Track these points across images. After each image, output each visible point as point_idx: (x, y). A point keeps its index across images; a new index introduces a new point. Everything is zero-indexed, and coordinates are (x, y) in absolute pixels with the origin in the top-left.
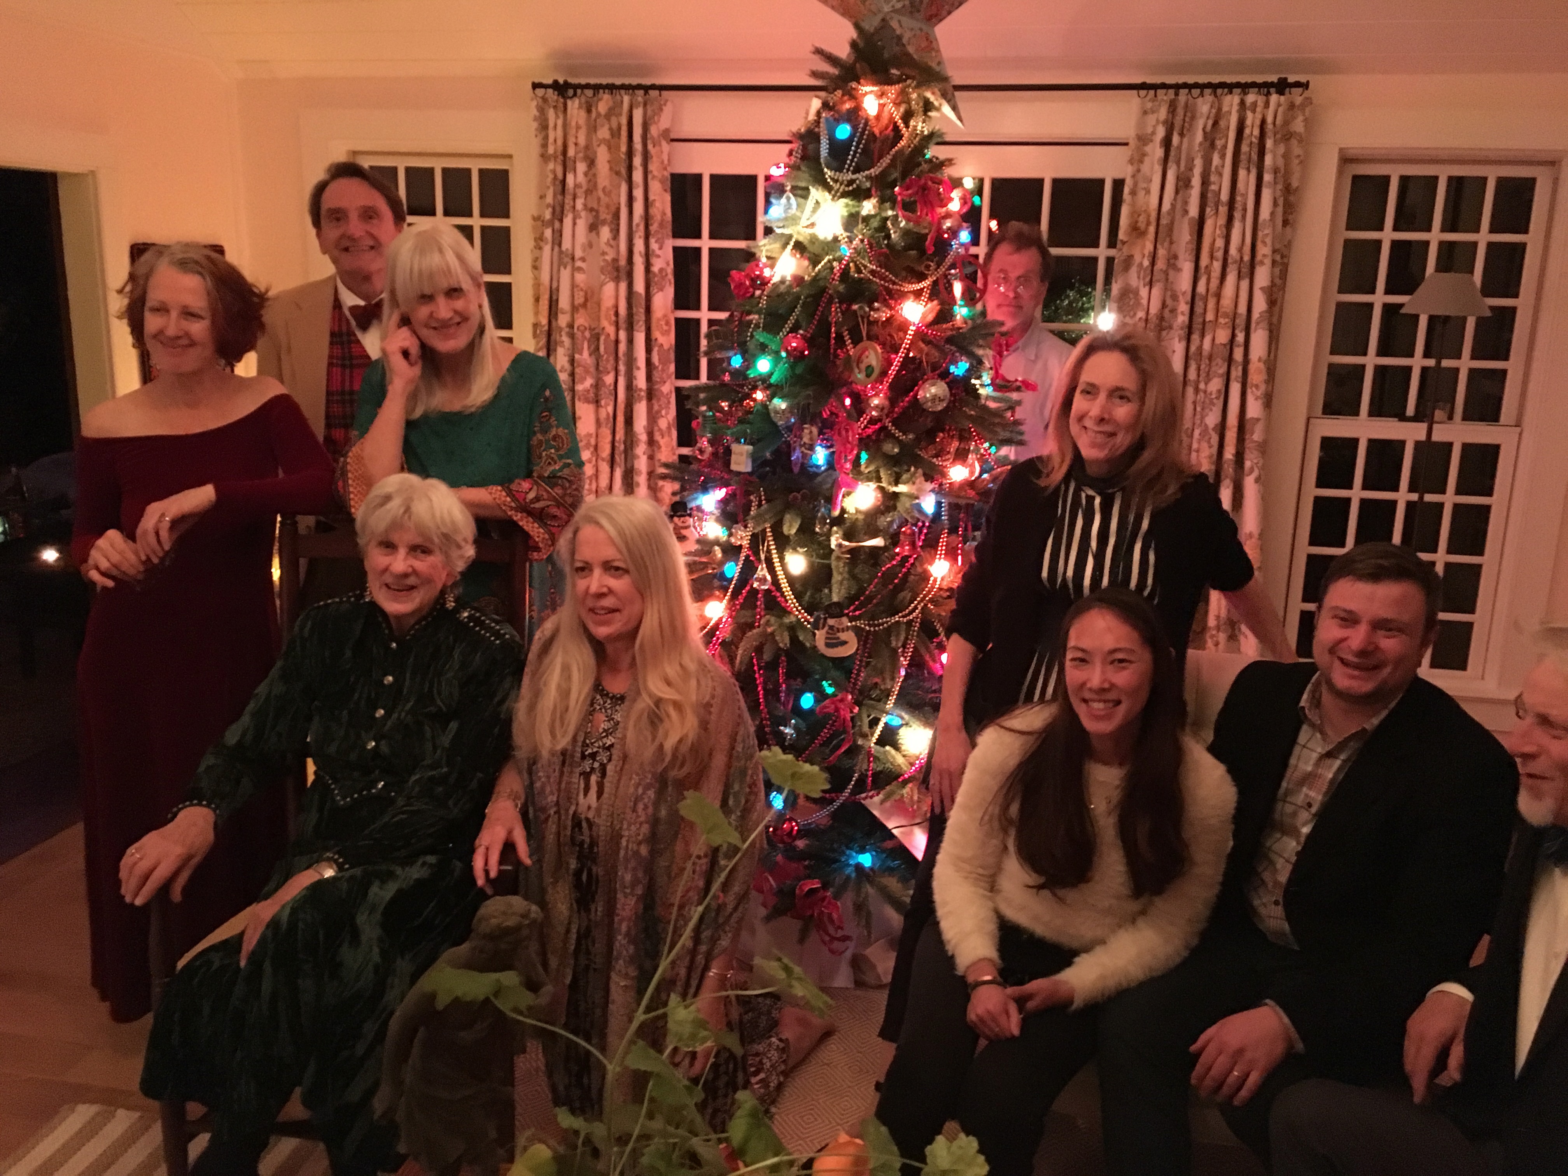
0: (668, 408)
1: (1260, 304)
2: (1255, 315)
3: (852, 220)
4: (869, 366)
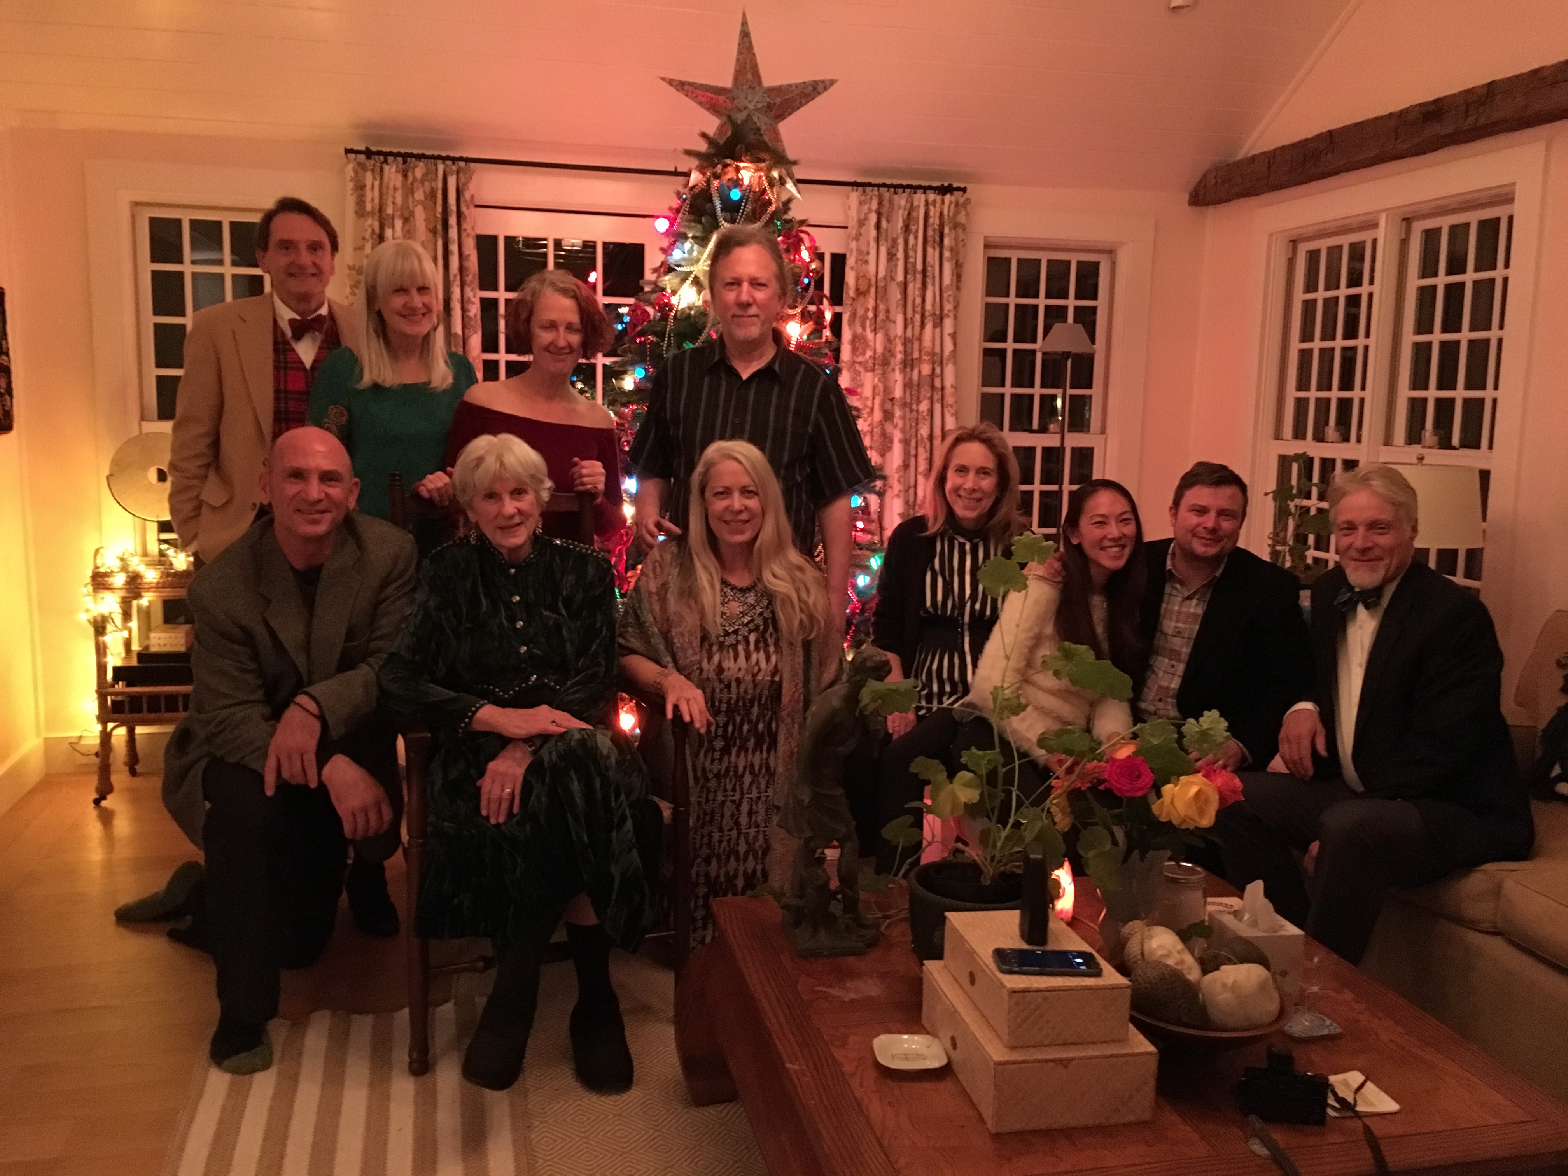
1: (949, 346)
2: (946, 353)
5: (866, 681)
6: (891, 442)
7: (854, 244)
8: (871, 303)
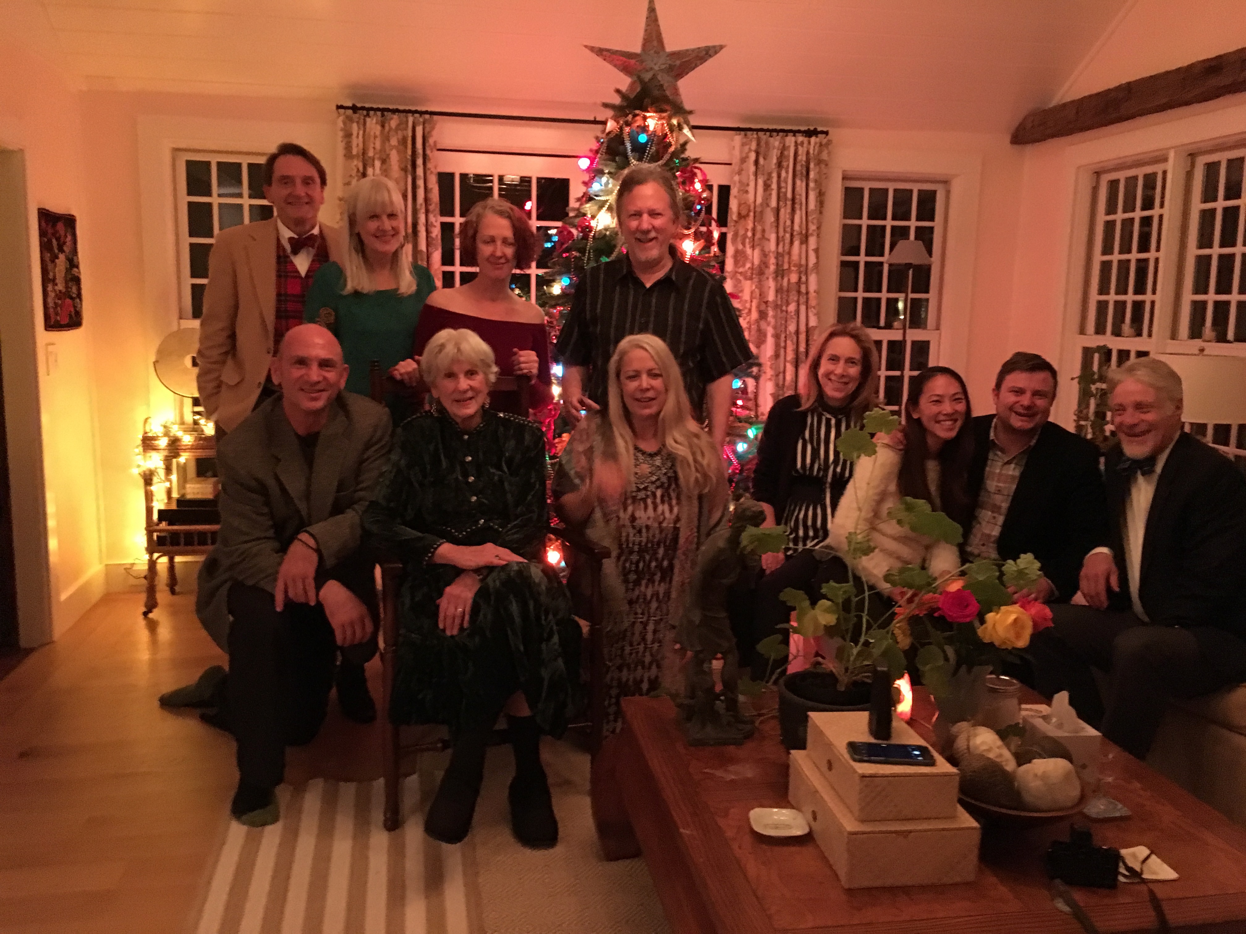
1: (812, 260)
2: (810, 265)
5: (746, 527)
6: (765, 335)
7: (737, 178)
8: (750, 226)
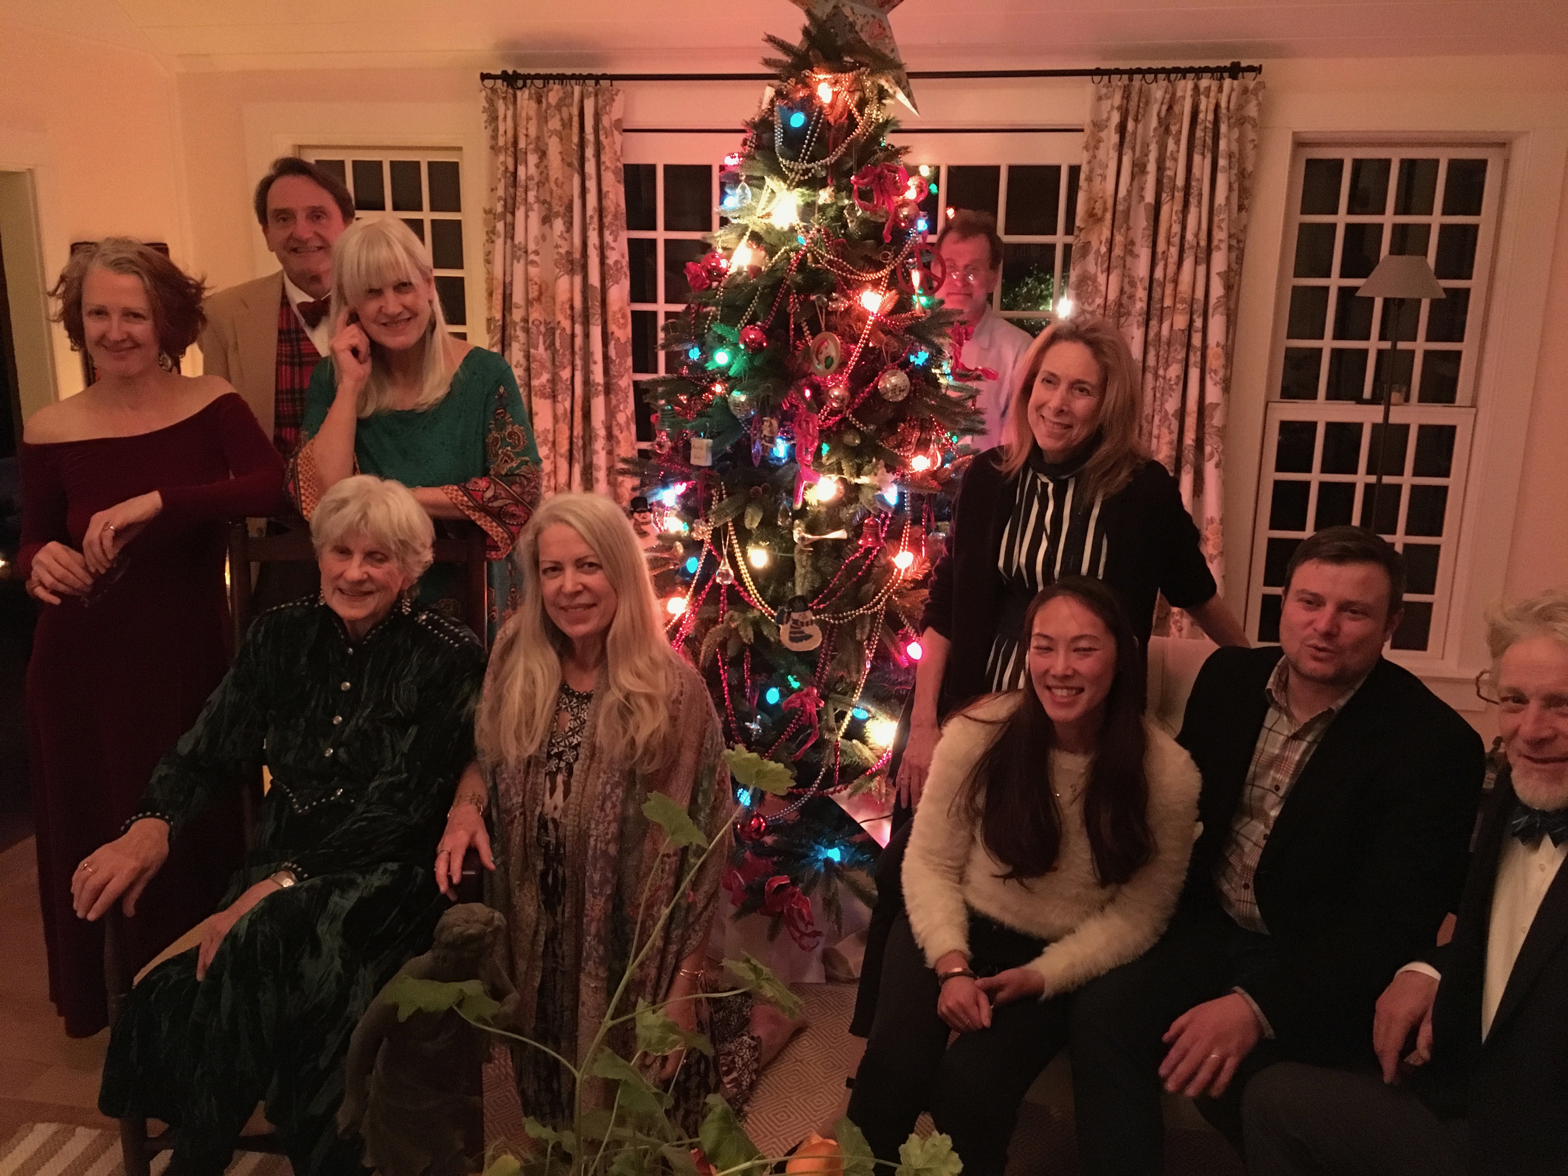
0: (626, 402)
1: (1217, 290)
2: (1213, 300)
3: (808, 210)
4: (827, 358)
